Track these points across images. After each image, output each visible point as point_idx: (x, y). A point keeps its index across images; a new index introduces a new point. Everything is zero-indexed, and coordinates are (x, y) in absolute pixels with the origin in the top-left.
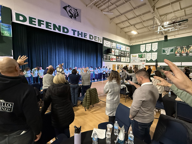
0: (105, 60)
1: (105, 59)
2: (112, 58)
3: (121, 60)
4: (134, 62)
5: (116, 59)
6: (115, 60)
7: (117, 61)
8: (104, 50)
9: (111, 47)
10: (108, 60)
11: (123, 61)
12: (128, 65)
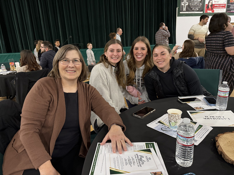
0: (187, 10)
1: (184, 9)
5: (228, 7)
7: (229, 12)
10: (197, 11)
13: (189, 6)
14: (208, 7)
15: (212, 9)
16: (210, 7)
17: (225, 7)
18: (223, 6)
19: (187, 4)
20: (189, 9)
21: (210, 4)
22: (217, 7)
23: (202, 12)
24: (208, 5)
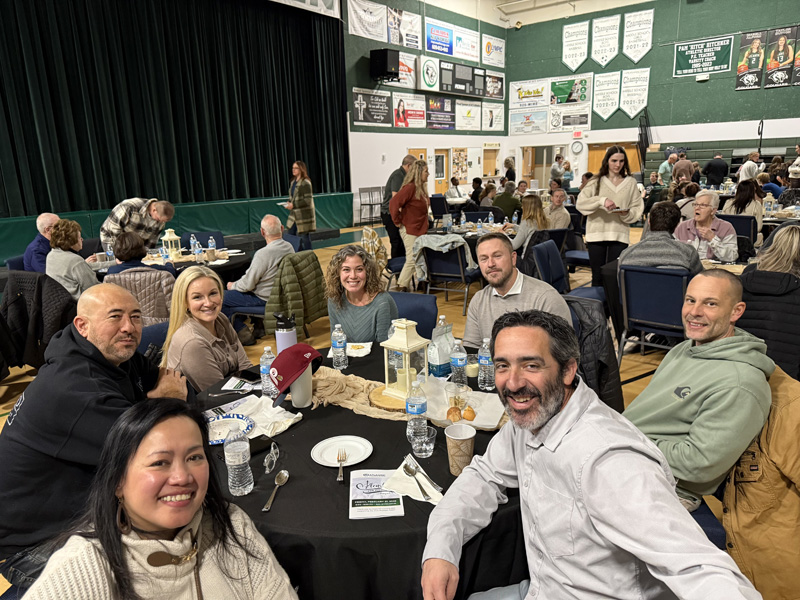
0: (365, 120)
2: (404, 112)
3: (453, 118)
4: (526, 129)
5: (429, 117)
6: (422, 124)
7: (431, 129)
8: (351, 61)
9: (395, 41)
10: (383, 122)
11: (469, 128)
12: (495, 151)
13: (367, 110)
14: (398, 114)
15: (405, 120)
16: (401, 115)
17: (423, 116)
18: (420, 116)
19: (364, 106)
20: (368, 116)
21: (401, 110)
22: (411, 115)
23: (390, 125)
24: (398, 111)
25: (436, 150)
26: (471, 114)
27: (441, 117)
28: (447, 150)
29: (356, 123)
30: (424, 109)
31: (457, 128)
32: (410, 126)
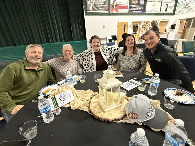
0: (93, 10)
3: (145, 8)
4: (185, 10)
5: (130, 7)
6: (127, 11)
7: (131, 13)
10: (103, 11)
11: (153, 12)
12: (167, 22)
13: (95, 5)
14: (113, 7)
15: (116, 9)
18: (126, 7)
19: (93, 4)
20: (95, 8)
23: (108, 12)
24: (113, 5)
25: (133, 22)
26: (155, 6)
27: (137, 7)
28: (140, 22)
29: (88, 12)
30: (128, 4)
31: (146, 12)
32: (119, 12)
